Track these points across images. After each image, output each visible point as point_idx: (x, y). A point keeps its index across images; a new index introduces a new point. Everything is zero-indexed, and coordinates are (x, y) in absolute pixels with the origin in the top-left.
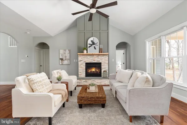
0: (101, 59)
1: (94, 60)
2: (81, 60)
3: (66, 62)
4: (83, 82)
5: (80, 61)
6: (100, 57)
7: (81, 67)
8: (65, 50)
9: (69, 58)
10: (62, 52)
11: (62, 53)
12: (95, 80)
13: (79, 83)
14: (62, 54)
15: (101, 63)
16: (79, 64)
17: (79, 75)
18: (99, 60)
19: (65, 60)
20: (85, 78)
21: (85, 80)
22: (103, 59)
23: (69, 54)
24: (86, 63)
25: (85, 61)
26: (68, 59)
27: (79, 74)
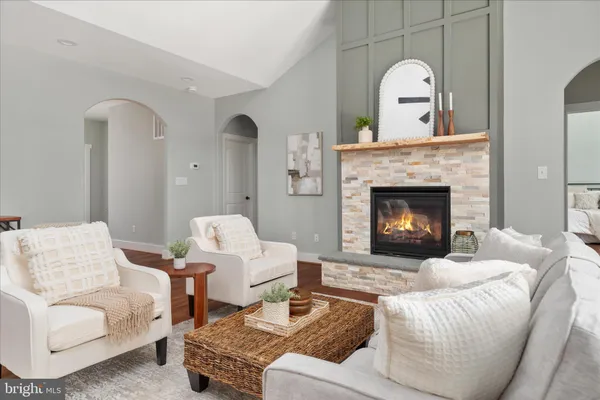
0: (449, 169)
1: (411, 175)
2: (354, 173)
3: (307, 185)
4: (349, 275)
5: (349, 180)
6: (441, 158)
7: (353, 209)
8: (305, 137)
9: (319, 168)
10: (294, 142)
11: (295, 149)
12: (405, 274)
13: (335, 278)
14: (294, 153)
15: (447, 190)
16: (345, 193)
17: (344, 244)
18: (435, 171)
19: (306, 176)
20: (365, 261)
21: (356, 269)
22: (458, 165)
23: (319, 152)
24: (374, 190)
25: (371, 182)
26: (315, 174)
27: (345, 236)
